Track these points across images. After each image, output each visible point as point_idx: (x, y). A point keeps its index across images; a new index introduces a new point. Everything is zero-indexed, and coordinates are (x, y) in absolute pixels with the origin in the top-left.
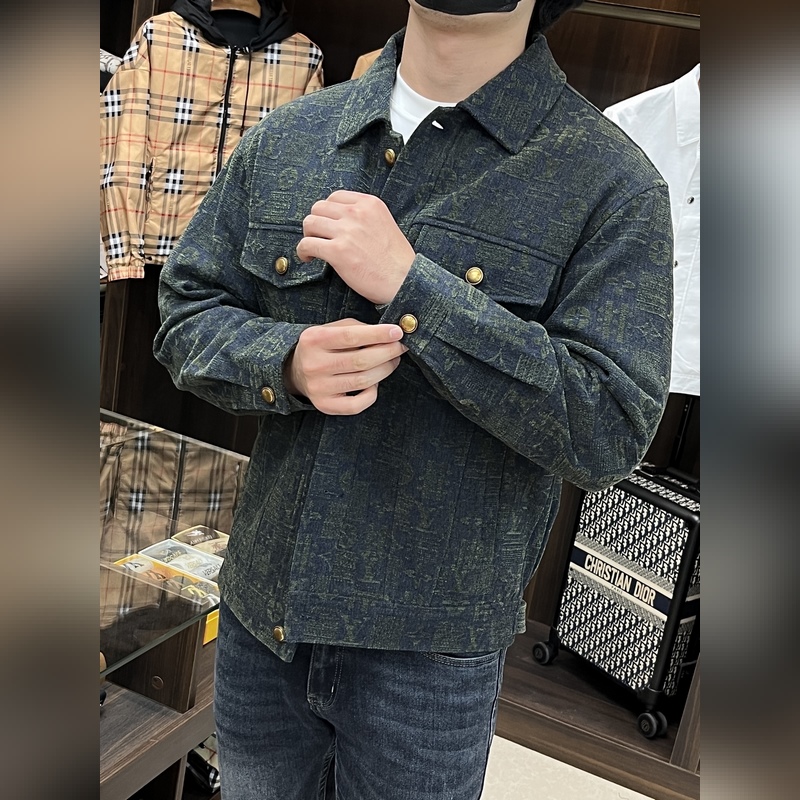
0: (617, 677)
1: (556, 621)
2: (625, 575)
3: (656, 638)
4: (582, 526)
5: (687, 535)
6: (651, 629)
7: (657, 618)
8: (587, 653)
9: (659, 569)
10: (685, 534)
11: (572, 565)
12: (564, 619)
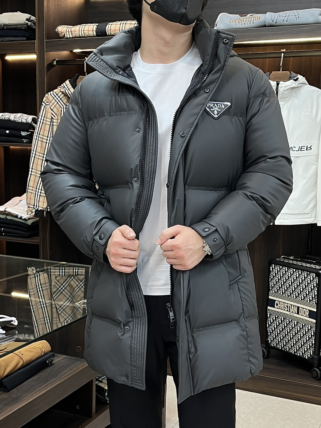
0: (299, 355)
1: (267, 336)
2: (294, 306)
3: (312, 332)
4: (271, 288)
5: (317, 280)
6: (309, 328)
7: (312, 322)
8: (283, 348)
9: (308, 299)
10: (316, 280)
11: (269, 308)
12: (270, 334)
